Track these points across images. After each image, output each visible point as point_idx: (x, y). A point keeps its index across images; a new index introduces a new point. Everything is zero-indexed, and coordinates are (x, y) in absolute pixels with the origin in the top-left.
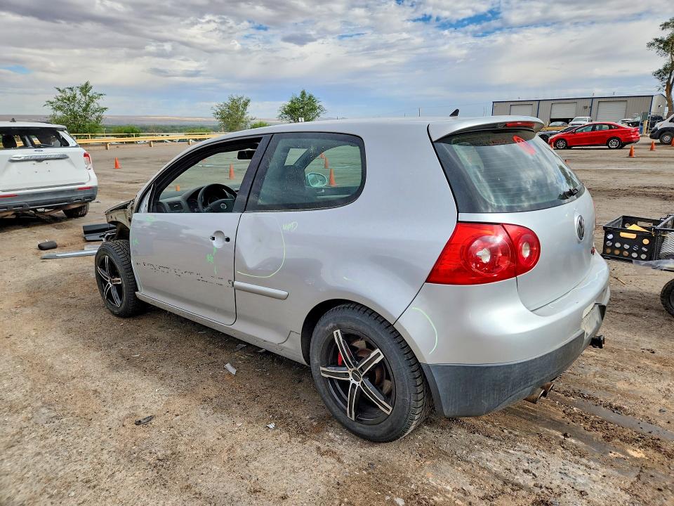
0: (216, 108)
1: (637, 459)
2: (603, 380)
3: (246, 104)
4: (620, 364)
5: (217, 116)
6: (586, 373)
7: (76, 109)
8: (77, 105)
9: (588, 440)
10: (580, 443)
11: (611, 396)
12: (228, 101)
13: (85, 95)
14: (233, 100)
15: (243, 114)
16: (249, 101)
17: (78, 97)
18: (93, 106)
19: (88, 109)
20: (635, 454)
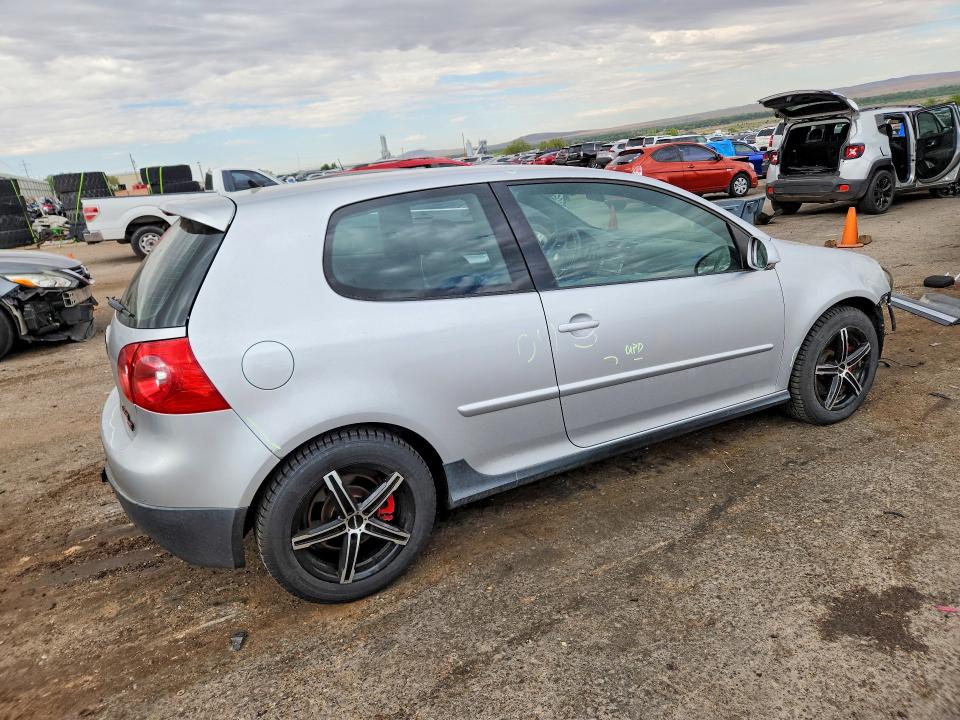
1: (71, 546)
2: (139, 601)
4: (129, 644)
6: (166, 595)
9: (121, 532)
10: (124, 527)
11: (118, 586)
20: (73, 549)
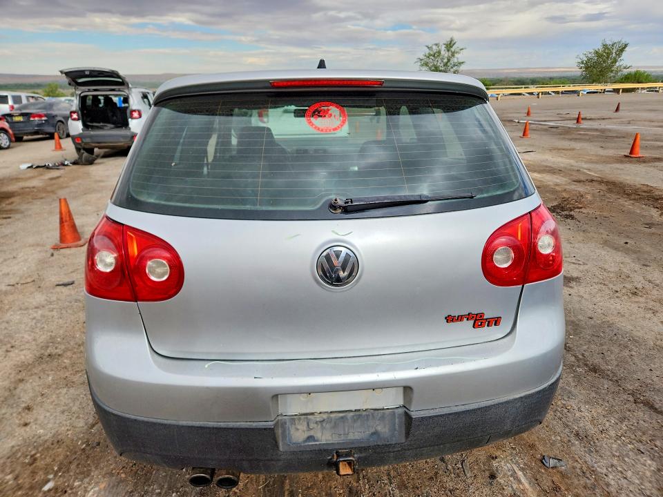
0: (582, 56)
3: (622, 50)
5: (581, 65)
7: (439, 64)
8: (440, 61)
12: (599, 47)
13: (448, 51)
14: (605, 46)
15: (615, 61)
16: (626, 45)
17: (442, 53)
18: (454, 60)
19: (449, 64)
